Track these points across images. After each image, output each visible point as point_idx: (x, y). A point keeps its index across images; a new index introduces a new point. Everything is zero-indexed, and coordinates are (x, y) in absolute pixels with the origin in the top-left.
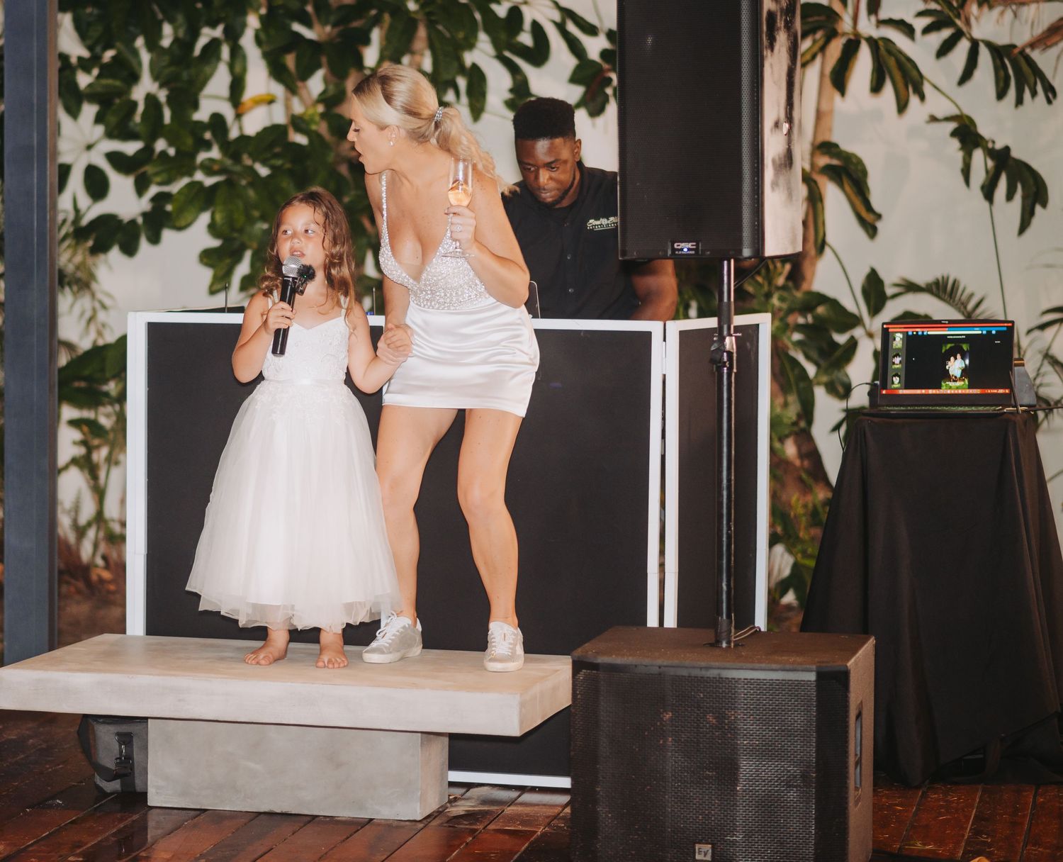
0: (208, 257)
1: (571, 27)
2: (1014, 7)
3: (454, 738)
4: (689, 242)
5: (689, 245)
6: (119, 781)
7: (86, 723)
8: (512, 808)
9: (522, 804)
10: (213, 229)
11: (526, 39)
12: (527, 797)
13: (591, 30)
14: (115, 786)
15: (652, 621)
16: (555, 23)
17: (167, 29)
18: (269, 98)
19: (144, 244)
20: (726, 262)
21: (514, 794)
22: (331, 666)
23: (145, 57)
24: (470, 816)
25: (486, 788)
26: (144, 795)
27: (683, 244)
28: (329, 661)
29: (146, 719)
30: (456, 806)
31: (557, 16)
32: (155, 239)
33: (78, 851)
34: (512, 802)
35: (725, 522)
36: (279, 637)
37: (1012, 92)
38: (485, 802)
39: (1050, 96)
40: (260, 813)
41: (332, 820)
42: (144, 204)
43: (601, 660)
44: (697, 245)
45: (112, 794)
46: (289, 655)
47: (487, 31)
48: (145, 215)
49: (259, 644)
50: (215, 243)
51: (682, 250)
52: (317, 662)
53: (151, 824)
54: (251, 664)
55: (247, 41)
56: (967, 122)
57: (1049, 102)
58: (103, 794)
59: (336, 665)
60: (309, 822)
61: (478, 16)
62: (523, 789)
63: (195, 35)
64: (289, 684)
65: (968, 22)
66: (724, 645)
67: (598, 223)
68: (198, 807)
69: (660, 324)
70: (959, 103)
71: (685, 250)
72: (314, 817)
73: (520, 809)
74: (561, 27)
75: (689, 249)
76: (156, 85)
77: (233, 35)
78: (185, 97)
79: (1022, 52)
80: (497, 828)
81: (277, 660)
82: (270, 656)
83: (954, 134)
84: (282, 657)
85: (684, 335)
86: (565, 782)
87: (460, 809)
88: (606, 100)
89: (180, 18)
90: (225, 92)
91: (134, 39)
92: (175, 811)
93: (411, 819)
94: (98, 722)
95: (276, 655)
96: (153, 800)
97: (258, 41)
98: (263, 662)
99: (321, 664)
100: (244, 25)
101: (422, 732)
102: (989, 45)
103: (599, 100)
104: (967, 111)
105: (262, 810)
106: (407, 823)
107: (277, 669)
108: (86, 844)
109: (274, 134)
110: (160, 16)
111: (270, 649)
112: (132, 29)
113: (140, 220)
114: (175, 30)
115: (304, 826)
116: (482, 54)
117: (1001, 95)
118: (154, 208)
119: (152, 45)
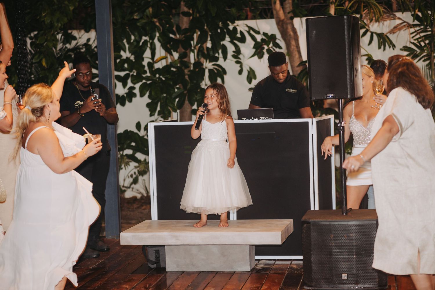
0: (148, 105)
1: (252, 32)
2: (383, 22)
3: (256, 246)
4: (331, 94)
5: (331, 95)
6: (156, 264)
7: (144, 248)
8: (274, 266)
9: (277, 265)
10: (149, 97)
11: (239, 35)
12: (277, 262)
13: (258, 33)
14: (155, 266)
15: (312, 208)
16: (247, 31)
17: (133, 37)
18: (165, 57)
19: (127, 102)
20: (340, 100)
21: (273, 262)
22: (223, 226)
23: (127, 46)
24: (263, 269)
25: (264, 260)
26: (165, 269)
27: (329, 95)
28: (222, 225)
29: (164, 246)
30: (258, 266)
31: (247, 29)
32: (130, 101)
33: (151, 287)
34: (274, 264)
35: (343, 178)
36: (204, 218)
37: (382, 47)
38: (266, 265)
39: (394, 47)
40: (201, 272)
41: (223, 273)
42: (126, 90)
43: (311, 220)
44: (334, 95)
45: (153, 268)
46: (207, 224)
47: (228, 35)
48: (126, 93)
49: (198, 221)
50: (150, 101)
51: (329, 96)
52: (219, 225)
53: (168, 278)
54: (195, 227)
55: (156, 41)
56: (370, 56)
57: (394, 49)
58: (151, 269)
59: (224, 226)
60: (216, 274)
61: (225, 30)
62: (275, 260)
63: (141, 39)
64: (210, 233)
65: (369, 27)
66: (345, 214)
67: (290, 90)
68: (182, 271)
69: (311, 119)
70: (367, 50)
71: (330, 96)
72: (217, 272)
73: (277, 266)
74: (249, 32)
75: (331, 96)
76: (130, 54)
77: (152, 38)
78: (139, 57)
79: (386, 36)
80: (273, 272)
81: (203, 226)
82: (201, 225)
83: (367, 60)
84: (205, 225)
85: (317, 122)
86: (301, 257)
87: (260, 267)
88: (263, 53)
89: (136, 34)
90: (150, 56)
91: (123, 40)
92: (175, 273)
93: (247, 271)
94: (148, 247)
95: (203, 224)
96: (168, 270)
97: (159, 40)
98: (199, 227)
99: (220, 226)
100: (155, 36)
101: (249, 245)
102: (376, 33)
103: (262, 53)
104: (370, 53)
105: (201, 271)
106: (246, 272)
107: (203, 228)
108: (153, 284)
109: (167, 68)
110: (131, 34)
111: (201, 222)
112: (122, 38)
113: (125, 95)
114: (135, 37)
115: (216, 275)
116: (227, 42)
117: (380, 48)
118: (129, 91)
119: (129, 42)
